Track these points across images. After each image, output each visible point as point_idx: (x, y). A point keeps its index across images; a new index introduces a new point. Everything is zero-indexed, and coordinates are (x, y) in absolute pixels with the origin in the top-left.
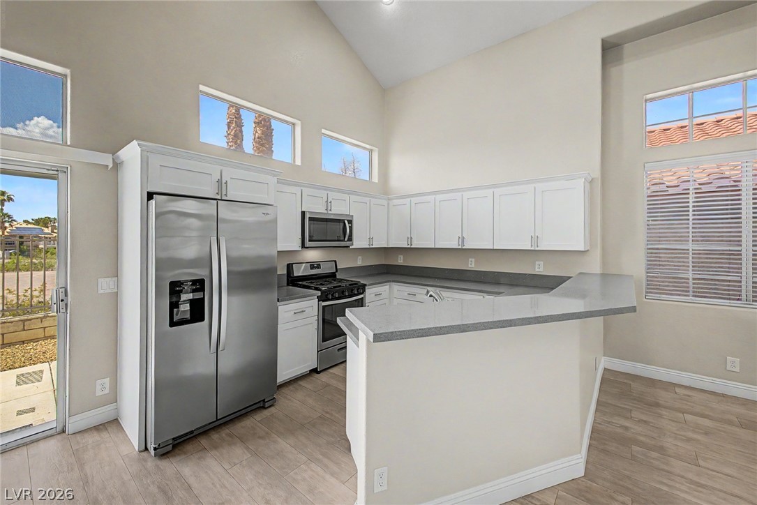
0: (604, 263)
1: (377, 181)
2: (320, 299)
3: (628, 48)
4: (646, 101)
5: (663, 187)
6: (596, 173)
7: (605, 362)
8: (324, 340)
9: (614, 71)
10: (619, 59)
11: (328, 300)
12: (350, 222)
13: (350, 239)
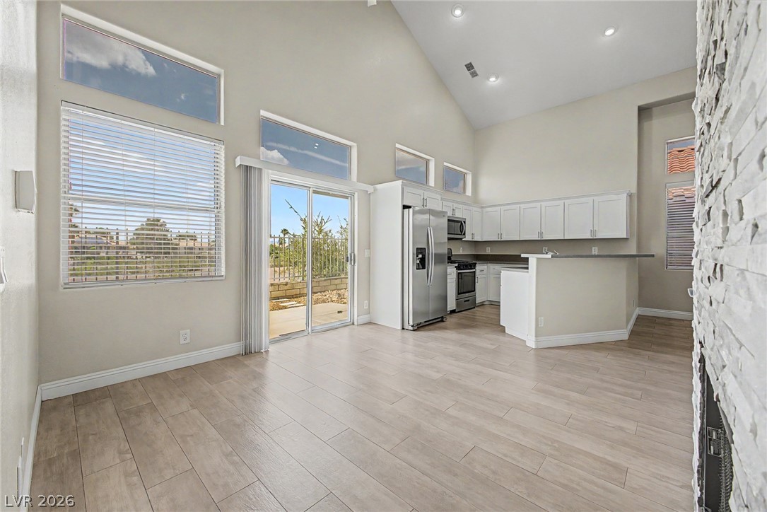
0: (639, 246)
1: (470, 195)
2: (458, 268)
3: (655, 110)
4: (667, 143)
5: (683, 198)
6: (634, 190)
7: (638, 311)
8: (459, 294)
9: (646, 125)
10: (650, 117)
11: (461, 270)
12: (465, 222)
13: (464, 234)
